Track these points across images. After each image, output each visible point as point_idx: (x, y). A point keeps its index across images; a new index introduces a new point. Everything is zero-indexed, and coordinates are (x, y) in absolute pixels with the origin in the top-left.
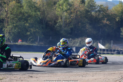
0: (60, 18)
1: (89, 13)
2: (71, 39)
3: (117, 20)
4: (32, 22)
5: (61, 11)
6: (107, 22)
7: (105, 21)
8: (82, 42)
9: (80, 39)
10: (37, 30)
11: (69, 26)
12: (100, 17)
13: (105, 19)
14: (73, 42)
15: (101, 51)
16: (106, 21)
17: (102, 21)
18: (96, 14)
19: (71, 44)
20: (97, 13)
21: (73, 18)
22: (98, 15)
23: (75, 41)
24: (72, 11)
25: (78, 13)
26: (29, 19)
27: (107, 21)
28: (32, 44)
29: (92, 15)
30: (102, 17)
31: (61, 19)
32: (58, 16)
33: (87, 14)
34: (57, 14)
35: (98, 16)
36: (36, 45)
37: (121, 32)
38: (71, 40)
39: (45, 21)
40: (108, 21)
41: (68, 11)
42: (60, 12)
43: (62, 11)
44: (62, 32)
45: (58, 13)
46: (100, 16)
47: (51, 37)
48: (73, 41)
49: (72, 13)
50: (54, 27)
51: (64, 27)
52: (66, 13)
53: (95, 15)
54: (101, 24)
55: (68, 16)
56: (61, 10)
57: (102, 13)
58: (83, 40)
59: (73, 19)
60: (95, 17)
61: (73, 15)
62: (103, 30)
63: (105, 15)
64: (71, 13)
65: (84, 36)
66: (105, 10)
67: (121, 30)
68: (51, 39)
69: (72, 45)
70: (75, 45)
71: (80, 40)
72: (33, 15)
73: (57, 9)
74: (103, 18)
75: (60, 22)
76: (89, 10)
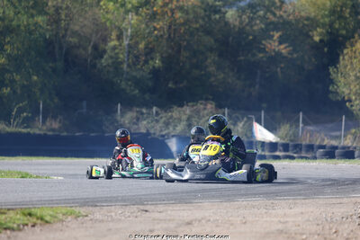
0: (114, 37)
1: (217, 16)
2: (155, 109)
3: (317, 39)
4: (18, 49)
5: (118, 9)
6: (282, 47)
7: (275, 45)
8: (194, 120)
9: (187, 110)
10: (35, 78)
11: (146, 62)
12: (255, 28)
13: (273, 36)
14: (164, 119)
15: (263, 150)
16: (277, 44)
17: (264, 42)
18: (240, 17)
19: (158, 126)
20: (244, 17)
21: (162, 33)
22: (247, 20)
23: (171, 117)
24: (155, 9)
25: (178, 15)
26: (8, 39)
27: (280, 43)
28: (25, 127)
29: (227, 24)
30: (262, 29)
31: (119, 37)
32: (106, 29)
33: (210, 19)
34: (103, 20)
35: (247, 25)
36: (42, 133)
37: (332, 82)
38: (157, 114)
39: (61, 48)
40: (285, 42)
41: (143, 11)
42: (113, 13)
43: (122, 10)
44: (123, 85)
45: (109, 16)
46: (256, 24)
47: (84, 103)
48: (164, 116)
49: (158, 17)
50: (94, 66)
51: (129, 66)
52: (135, 17)
53: (237, 23)
54: (261, 55)
55: (144, 26)
56: (118, 5)
57: (261, 13)
58: (198, 112)
59: (161, 36)
60: (237, 29)
61: (161, 23)
62: (267, 75)
63: (272, 23)
64: (153, 16)
65: (201, 99)
66: (274, 3)
67: (330, 74)
68: (85, 110)
69: (161, 131)
70: (171, 129)
71: (188, 112)
72: (22, 28)
73: (102, 3)
74: (266, 34)
75: (114, 48)
76: (217, 3)
